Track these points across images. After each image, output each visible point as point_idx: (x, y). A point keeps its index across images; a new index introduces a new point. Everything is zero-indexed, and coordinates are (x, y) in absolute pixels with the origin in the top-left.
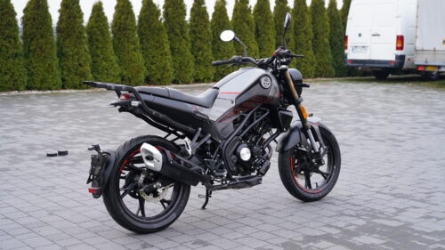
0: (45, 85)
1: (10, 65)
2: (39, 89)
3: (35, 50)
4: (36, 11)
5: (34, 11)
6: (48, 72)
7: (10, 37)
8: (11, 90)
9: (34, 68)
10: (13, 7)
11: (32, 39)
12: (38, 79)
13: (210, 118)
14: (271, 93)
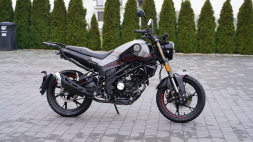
0: (245, 51)
1: (225, 39)
2: (242, 54)
3: (242, 31)
4: (245, 10)
5: (244, 10)
6: (247, 44)
7: (227, 24)
8: (225, 53)
9: (240, 41)
10: (232, 8)
11: (241, 25)
12: (241, 48)
13: (99, 64)
14: (140, 55)
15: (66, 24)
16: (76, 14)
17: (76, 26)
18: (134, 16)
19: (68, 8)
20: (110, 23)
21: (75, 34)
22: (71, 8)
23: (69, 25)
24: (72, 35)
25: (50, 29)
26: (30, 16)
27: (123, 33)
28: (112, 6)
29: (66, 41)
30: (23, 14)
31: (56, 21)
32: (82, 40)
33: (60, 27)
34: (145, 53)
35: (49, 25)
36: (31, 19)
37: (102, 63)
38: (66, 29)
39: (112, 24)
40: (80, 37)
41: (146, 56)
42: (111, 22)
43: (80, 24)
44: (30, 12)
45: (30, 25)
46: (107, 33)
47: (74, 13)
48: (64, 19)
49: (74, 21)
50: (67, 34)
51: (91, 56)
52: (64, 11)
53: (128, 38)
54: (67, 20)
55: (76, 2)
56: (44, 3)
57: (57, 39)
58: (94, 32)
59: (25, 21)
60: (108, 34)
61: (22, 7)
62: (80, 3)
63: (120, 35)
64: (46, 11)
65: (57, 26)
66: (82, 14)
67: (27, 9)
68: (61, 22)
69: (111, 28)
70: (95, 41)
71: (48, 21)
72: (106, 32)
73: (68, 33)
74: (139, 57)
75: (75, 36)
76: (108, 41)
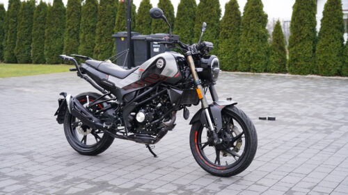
13: (117, 85)
14: (164, 73)
15: (239, 35)
16: (251, 21)
17: (252, 38)
18: (334, 23)
19: (244, 13)
20: (298, 34)
21: (250, 50)
22: (247, 12)
23: (242, 37)
24: (246, 51)
25: (218, 43)
26: (193, 25)
27: (317, 49)
28: (303, 9)
29: (237, 58)
30: (184, 22)
31: (225, 31)
32: (259, 58)
33: (231, 40)
34: (170, 71)
35: (217, 36)
36: (195, 29)
37: (120, 84)
38: (238, 43)
39: (301, 35)
40: (256, 54)
41: (171, 76)
42: (300, 31)
43: (258, 36)
44: (194, 19)
45: (193, 37)
46: (294, 48)
47: (249, 20)
48: (237, 29)
49: (249, 32)
50: (239, 50)
51: (109, 74)
52: (237, 17)
53: (324, 55)
54: (241, 30)
55: (253, 5)
56: (212, 8)
57: (226, 57)
58: (276, 46)
59: (187, 33)
60: (295, 50)
61: (184, 14)
62: (258, 6)
63: (314, 51)
64: (213, 18)
65: (228, 38)
66: (260, 22)
67: (190, 17)
68: (232, 32)
69: (301, 41)
70: (278, 59)
71: (215, 32)
72: (292, 47)
73: (241, 49)
74: (162, 76)
75: (249, 53)
76: (294, 60)
